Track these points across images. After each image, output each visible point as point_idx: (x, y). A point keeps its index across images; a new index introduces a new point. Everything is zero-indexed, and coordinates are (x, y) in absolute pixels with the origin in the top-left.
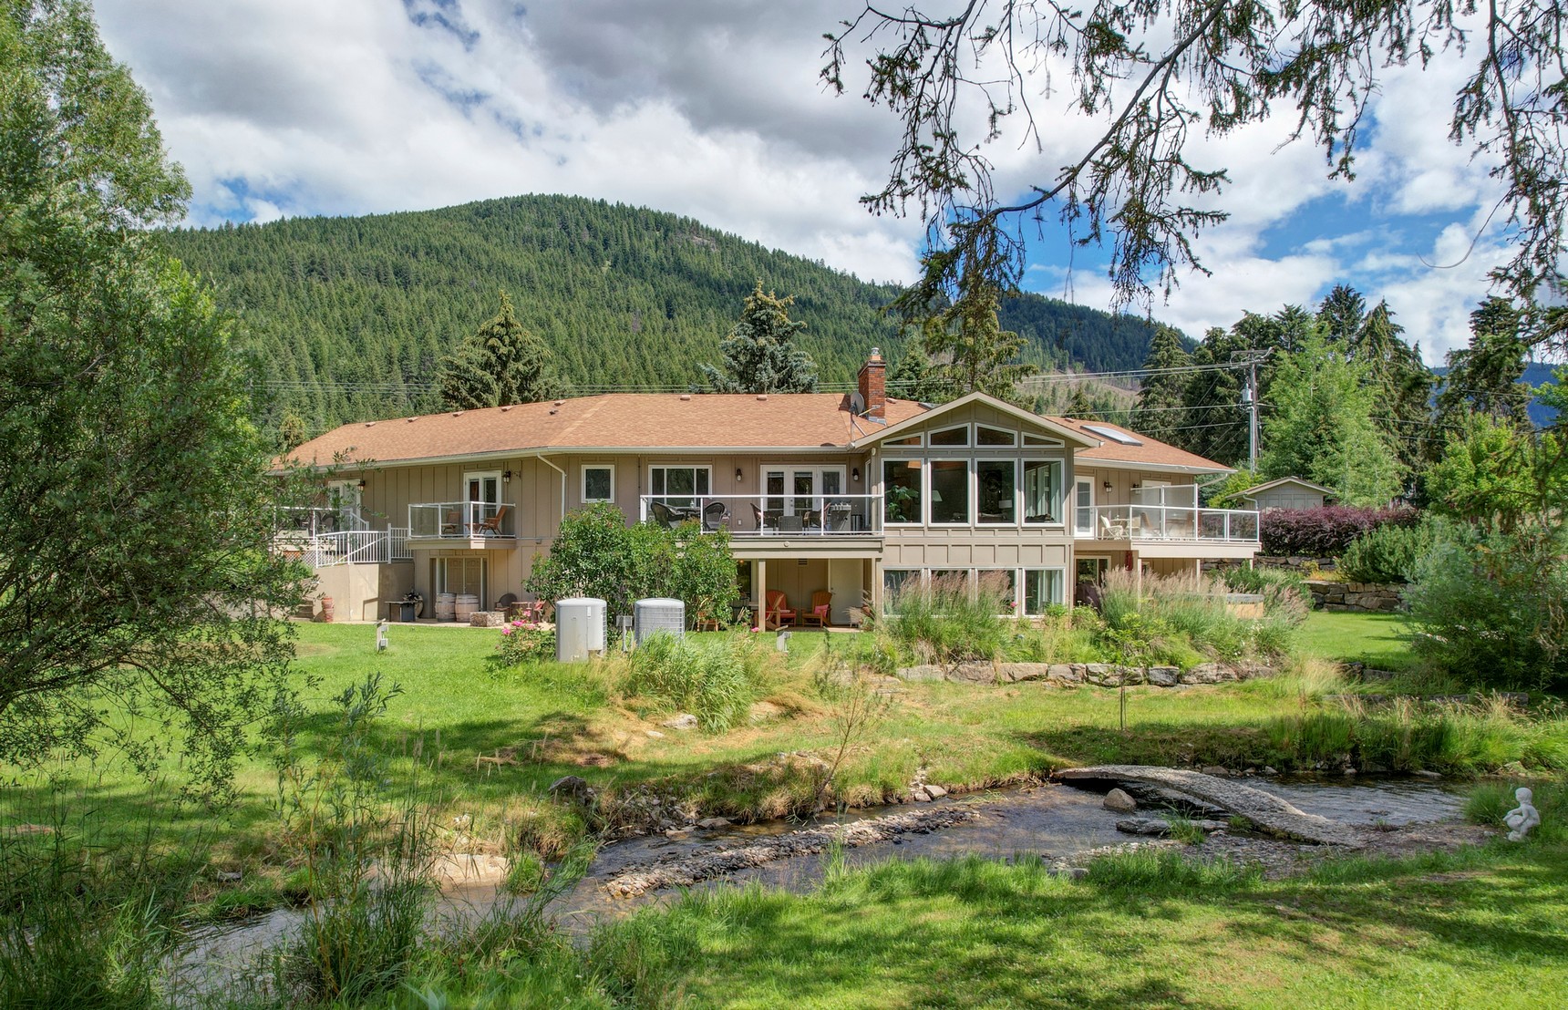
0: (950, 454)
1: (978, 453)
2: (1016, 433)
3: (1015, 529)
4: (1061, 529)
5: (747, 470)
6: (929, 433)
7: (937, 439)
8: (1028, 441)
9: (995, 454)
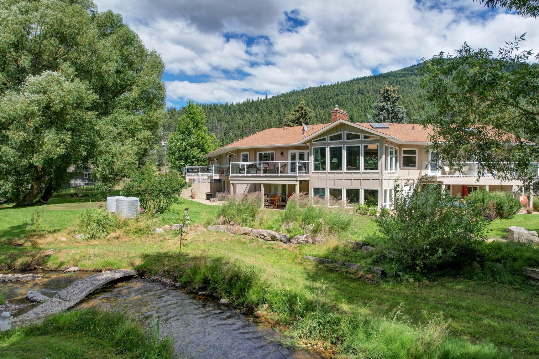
0: (335, 144)
1: (346, 143)
2: (360, 134)
3: (359, 173)
4: (378, 173)
5: (285, 153)
6: (329, 136)
7: (331, 139)
8: (365, 137)
9: (353, 143)
